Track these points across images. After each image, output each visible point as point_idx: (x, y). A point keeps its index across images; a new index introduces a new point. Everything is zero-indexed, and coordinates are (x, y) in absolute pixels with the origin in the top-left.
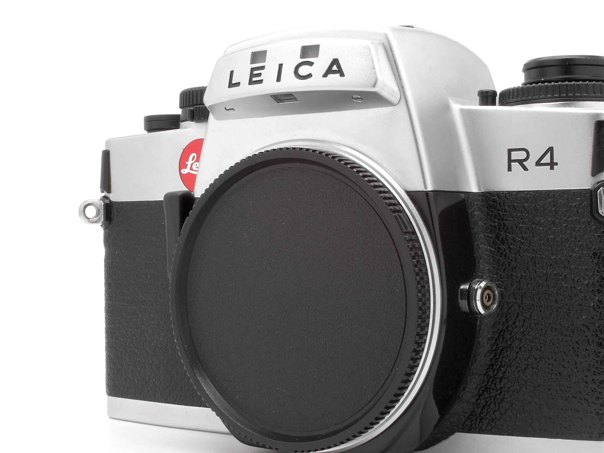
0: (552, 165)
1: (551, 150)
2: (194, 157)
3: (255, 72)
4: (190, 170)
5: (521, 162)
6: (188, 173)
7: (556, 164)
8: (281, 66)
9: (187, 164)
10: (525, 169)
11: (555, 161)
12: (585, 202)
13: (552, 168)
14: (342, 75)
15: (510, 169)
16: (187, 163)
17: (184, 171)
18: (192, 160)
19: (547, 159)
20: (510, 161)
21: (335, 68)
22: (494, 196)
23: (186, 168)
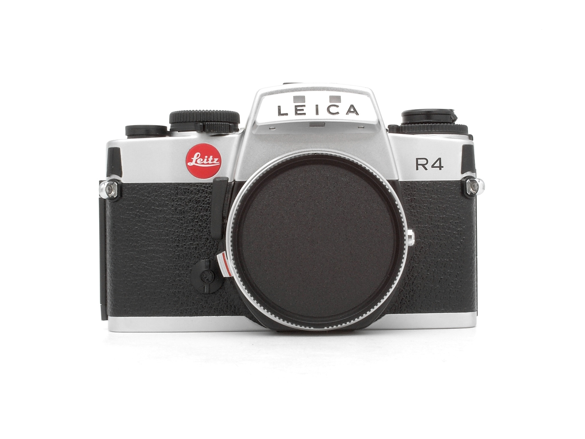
0: (440, 167)
1: (440, 159)
2: (198, 155)
3: (298, 108)
4: (195, 163)
5: (423, 165)
6: (194, 165)
7: (443, 167)
8: (317, 106)
9: (193, 160)
10: (426, 169)
11: (442, 165)
12: (458, 187)
13: (440, 169)
14: (357, 114)
15: (417, 169)
16: (192, 158)
17: (190, 164)
18: (197, 157)
19: (437, 164)
20: (417, 165)
21: (352, 110)
22: (409, 183)
23: (192, 162)
